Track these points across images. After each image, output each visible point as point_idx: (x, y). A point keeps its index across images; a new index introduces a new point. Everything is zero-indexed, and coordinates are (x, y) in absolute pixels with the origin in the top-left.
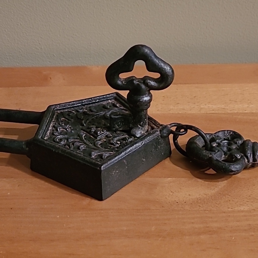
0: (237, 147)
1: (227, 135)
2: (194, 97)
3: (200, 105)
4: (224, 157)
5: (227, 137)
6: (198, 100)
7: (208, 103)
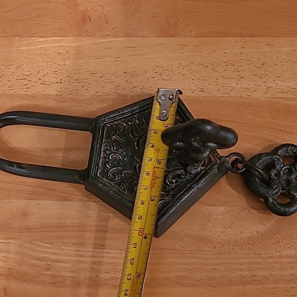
1: (290, 152)
2: (262, 64)
3: (268, 80)
4: (281, 192)
5: (290, 154)
6: (266, 70)
7: (277, 76)
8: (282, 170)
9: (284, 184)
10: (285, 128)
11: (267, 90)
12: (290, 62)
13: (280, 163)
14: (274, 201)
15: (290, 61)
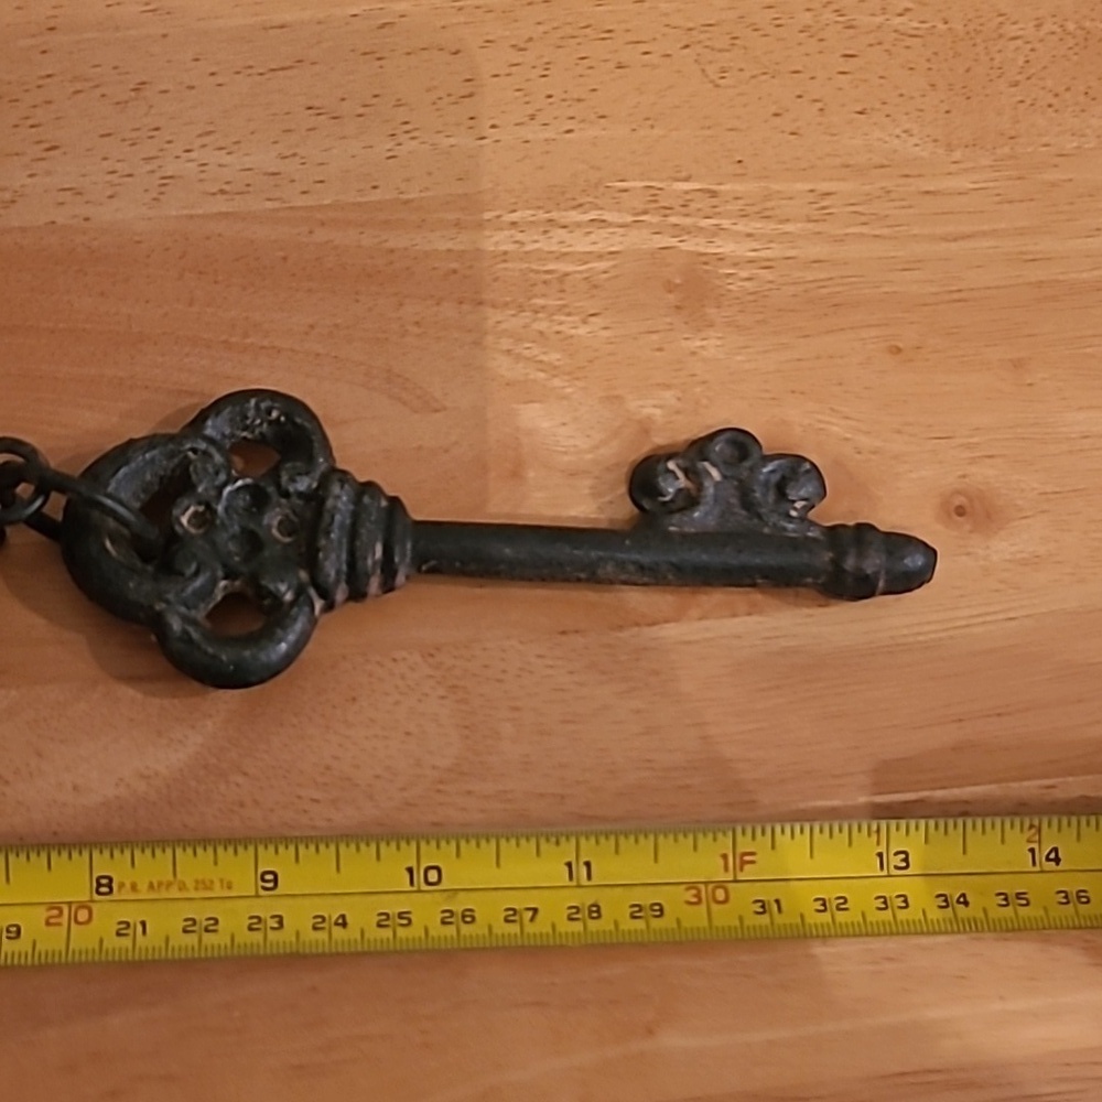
0: (292, 517)
1: (258, 421)
2: (133, 90)
3: (162, 150)
4: (225, 587)
5: (257, 431)
6: (153, 111)
7: (199, 132)
8: (220, 493)
9: (237, 555)
10: (246, 335)
11: (163, 189)
12: (250, 71)
13: (211, 470)
14: (191, 629)
15: (251, 67)
